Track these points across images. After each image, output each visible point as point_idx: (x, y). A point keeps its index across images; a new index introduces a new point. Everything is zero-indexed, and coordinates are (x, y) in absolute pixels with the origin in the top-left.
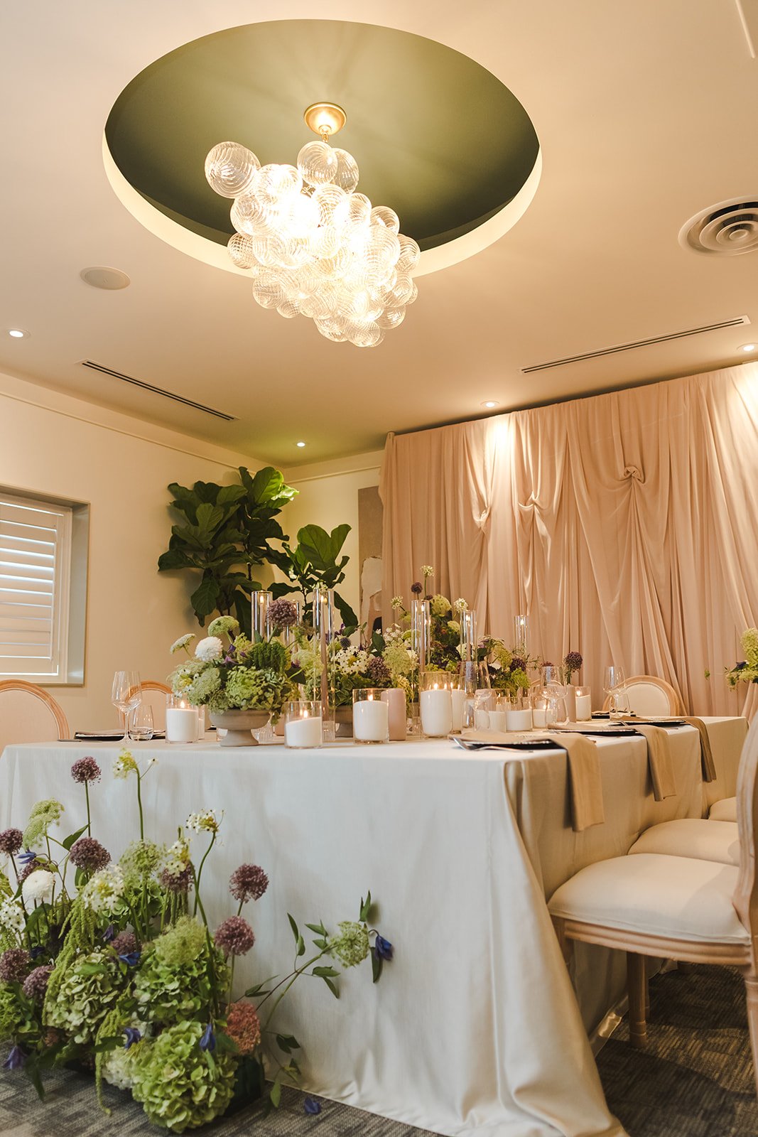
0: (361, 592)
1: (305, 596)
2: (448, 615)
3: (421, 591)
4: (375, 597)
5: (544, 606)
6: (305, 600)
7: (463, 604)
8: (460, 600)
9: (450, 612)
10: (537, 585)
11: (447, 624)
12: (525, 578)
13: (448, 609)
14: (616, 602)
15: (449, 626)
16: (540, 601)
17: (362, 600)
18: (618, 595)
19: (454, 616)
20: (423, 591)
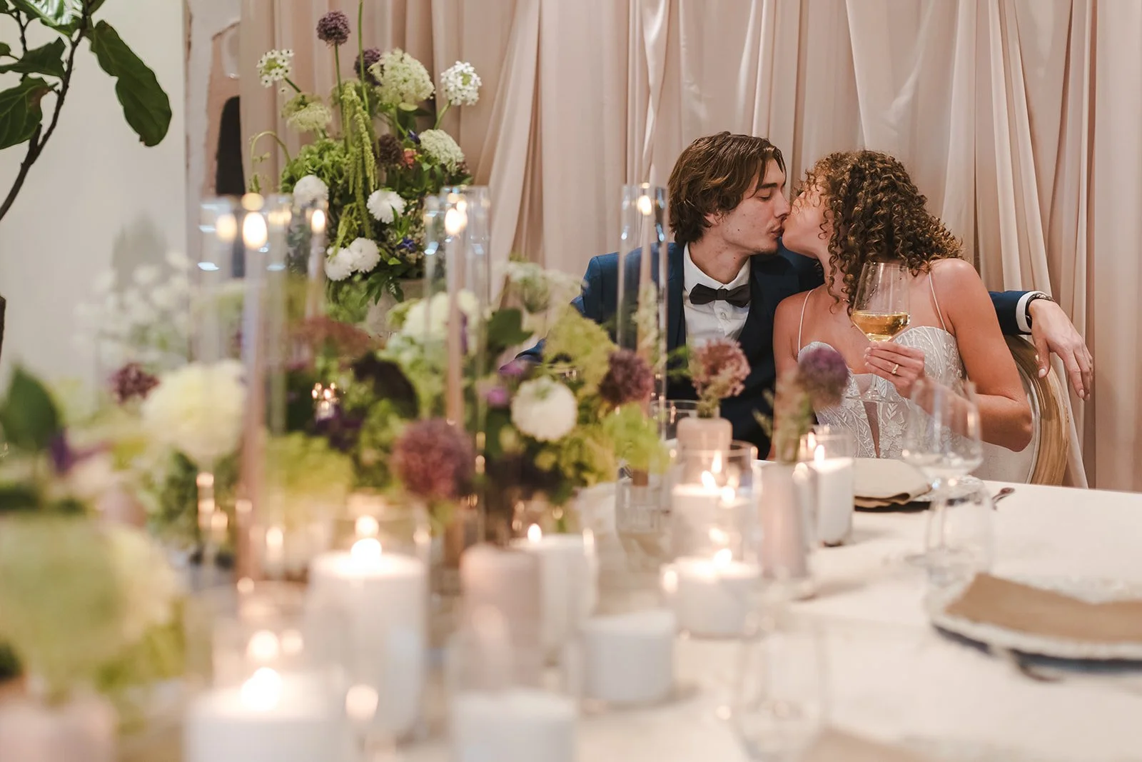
0: (189, 19)
1: (23, 29)
2: (426, 108)
3: (345, 38)
4: (226, 38)
5: (699, 98)
6: (23, 40)
7: (466, 78)
8: (460, 66)
9: (431, 103)
10: (682, 36)
11: (418, 141)
12: (648, 11)
13: (424, 96)
14: (904, 98)
15: (424, 145)
16: (688, 86)
17: (189, 45)
18: (911, 81)
19: (442, 111)
20: (352, 37)
